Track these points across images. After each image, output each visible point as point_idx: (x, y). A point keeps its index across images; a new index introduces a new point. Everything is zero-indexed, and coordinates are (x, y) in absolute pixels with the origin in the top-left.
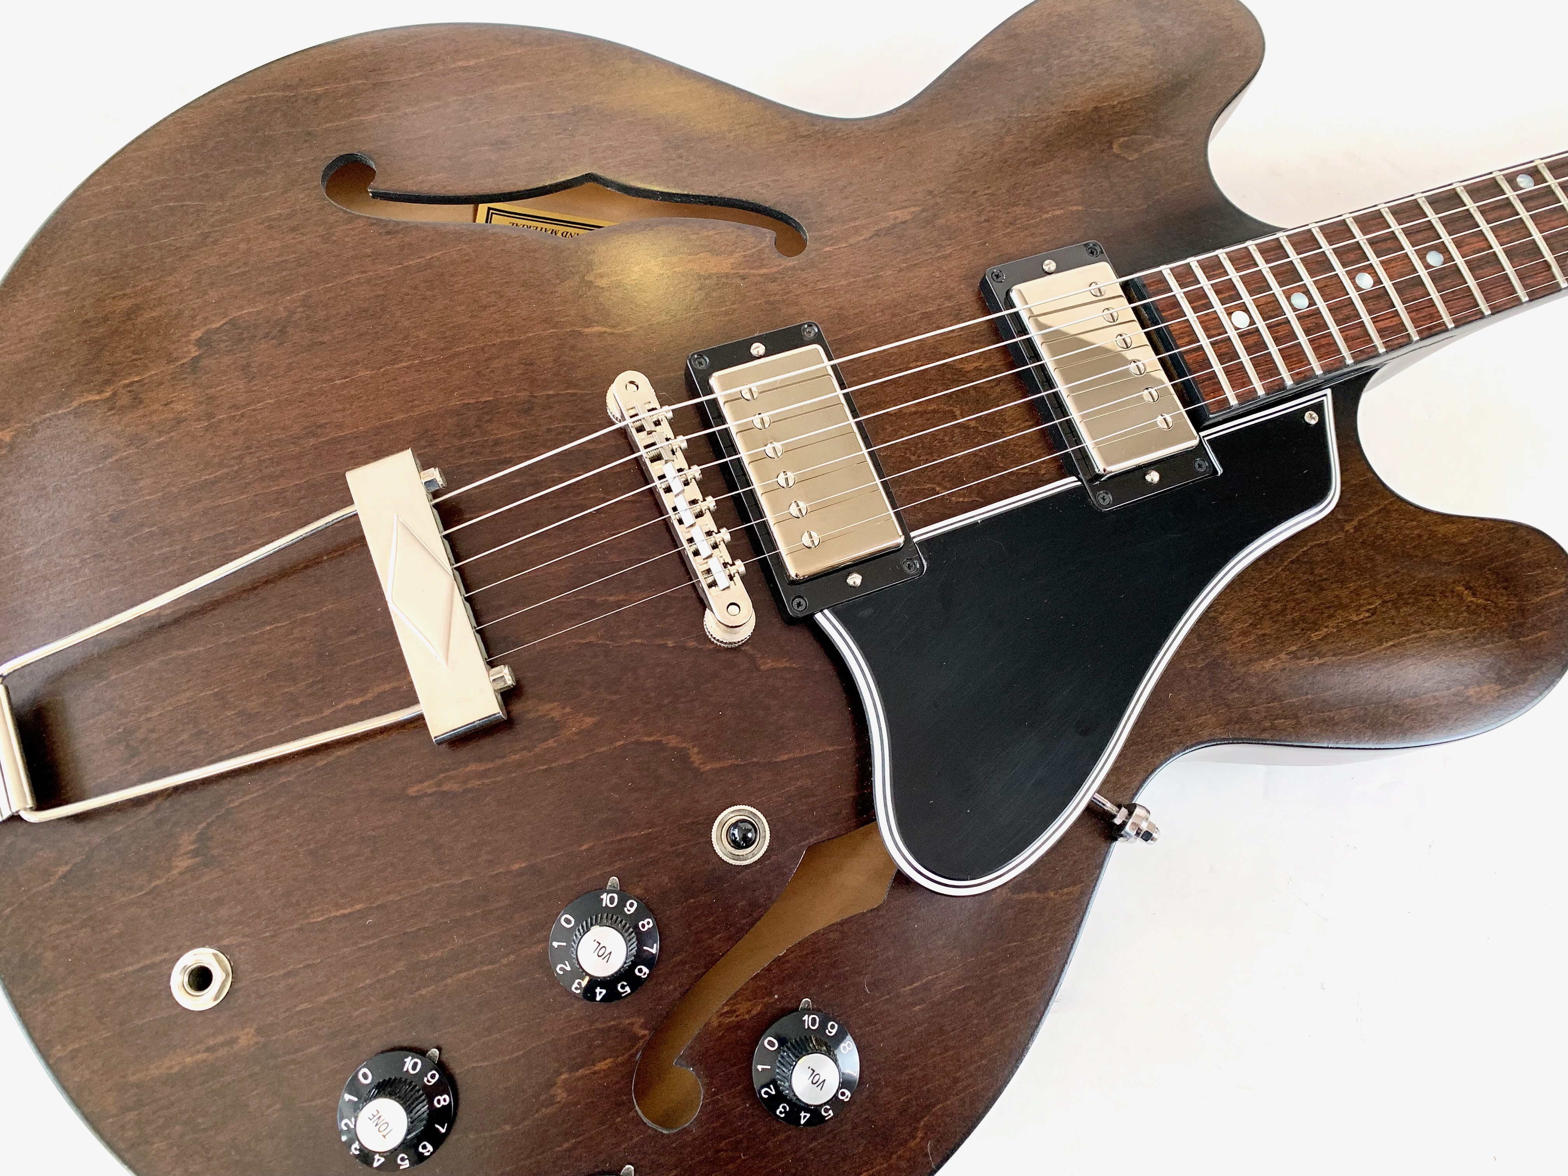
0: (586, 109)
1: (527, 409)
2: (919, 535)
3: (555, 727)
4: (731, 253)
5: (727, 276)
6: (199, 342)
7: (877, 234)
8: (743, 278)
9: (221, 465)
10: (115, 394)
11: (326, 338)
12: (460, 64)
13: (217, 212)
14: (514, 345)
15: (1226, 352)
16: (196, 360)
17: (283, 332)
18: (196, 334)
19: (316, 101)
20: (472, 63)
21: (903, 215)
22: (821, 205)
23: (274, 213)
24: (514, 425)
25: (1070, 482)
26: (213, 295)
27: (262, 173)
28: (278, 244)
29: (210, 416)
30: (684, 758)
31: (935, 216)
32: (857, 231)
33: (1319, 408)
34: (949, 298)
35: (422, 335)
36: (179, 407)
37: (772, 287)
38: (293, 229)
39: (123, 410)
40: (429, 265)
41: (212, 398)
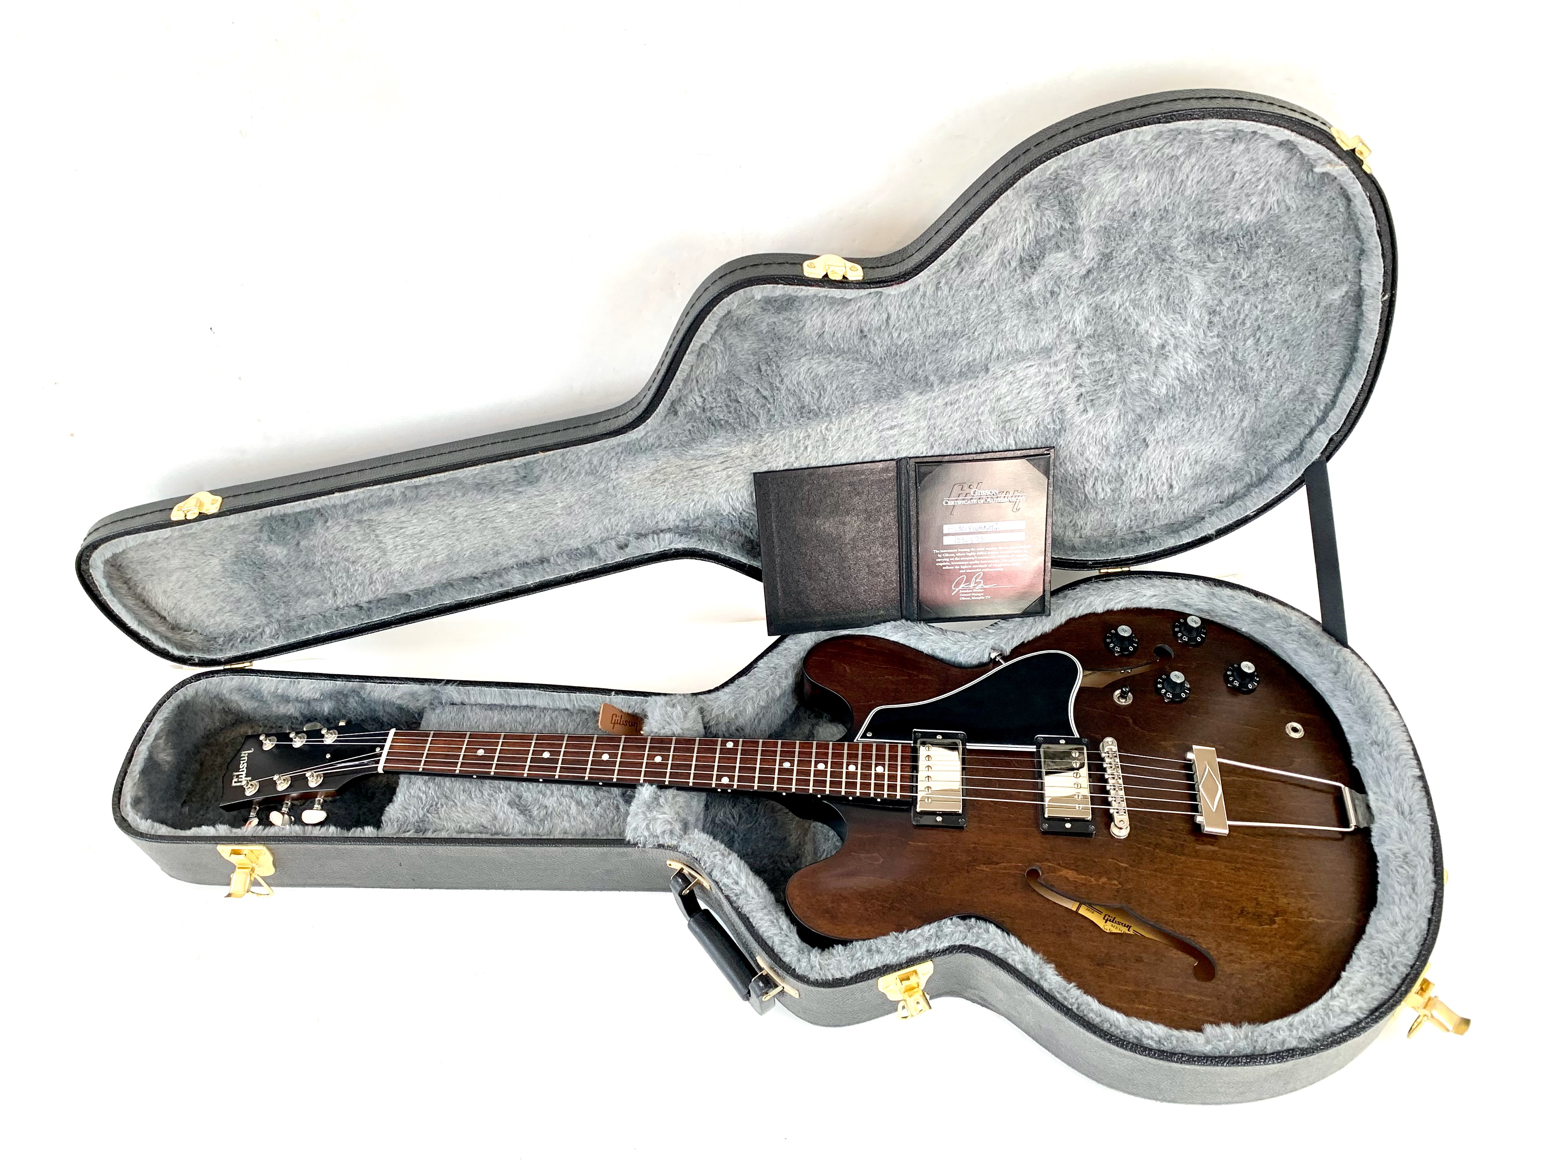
0: (1098, 965)
1: (1157, 846)
2: (1032, 748)
3: (1175, 746)
4: (1061, 876)
5: (1067, 868)
6: (1274, 922)
7: (997, 863)
8: (1059, 864)
9: (1271, 872)
10: (1308, 917)
11: (1226, 902)
12: (1147, 1008)
13: (1261, 977)
14: (1156, 870)
15: (893, 758)
16: (1276, 916)
17: (1242, 912)
18: (1275, 926)
19: (1213, 1014)
20: (1141, 1006)
21: (983, 867)
22: (1015, 884)
23: (1237, 966)
24: (1163, 841)
25: (971, 746)
26: (1266, 940)
27: (1241, 987)
28: (1239, 951)
29: (1274, 891)
30: (1135, 722)
31: (970, 861)
32: (1005, 868)
33: (864, 736)
34: (981, 827)
35: (1190, 888)
36: (1285, 901)
37: (1049, 857)
38: (1231, 954)
39: (1306, 910)
40: (1181, 915)
41: (1272, 898)
